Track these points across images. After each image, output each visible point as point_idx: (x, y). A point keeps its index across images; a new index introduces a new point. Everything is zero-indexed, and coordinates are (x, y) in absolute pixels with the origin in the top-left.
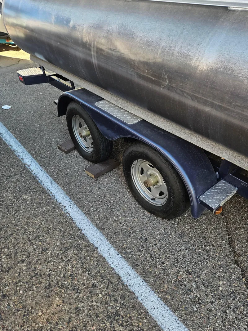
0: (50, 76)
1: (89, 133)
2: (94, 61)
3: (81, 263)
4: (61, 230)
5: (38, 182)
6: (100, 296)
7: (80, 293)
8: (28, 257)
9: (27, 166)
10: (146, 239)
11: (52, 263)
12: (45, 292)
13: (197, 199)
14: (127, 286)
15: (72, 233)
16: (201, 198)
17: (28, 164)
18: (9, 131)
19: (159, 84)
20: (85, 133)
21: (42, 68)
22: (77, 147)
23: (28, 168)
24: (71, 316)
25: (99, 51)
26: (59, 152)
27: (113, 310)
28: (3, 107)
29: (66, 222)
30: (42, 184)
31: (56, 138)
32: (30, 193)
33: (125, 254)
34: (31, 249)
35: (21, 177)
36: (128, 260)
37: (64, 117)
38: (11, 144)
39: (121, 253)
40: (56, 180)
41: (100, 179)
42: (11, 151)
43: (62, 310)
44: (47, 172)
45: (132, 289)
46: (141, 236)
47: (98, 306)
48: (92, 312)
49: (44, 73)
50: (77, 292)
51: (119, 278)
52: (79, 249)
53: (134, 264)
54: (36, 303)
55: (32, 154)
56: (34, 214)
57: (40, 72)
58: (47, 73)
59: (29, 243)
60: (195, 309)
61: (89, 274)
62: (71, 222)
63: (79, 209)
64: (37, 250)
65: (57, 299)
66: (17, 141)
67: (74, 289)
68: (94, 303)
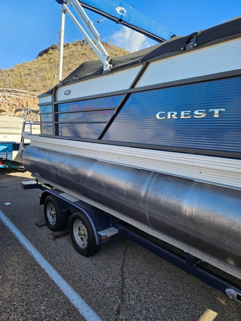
0: (40, 185)
1: (55, 213)
2: (59, 175)
3: (34, 275)
4: (26, 262)
5: (18, 241)
6: (40, 288)
7: (29, 287)
8: (4, 273)
9: (13, 233)
10: (75, 266)
11: (17, 276)
12: (11, 286)
13: (97, 233)
14: (56, 285)
15: (32, 263)
16: (99, 233)
17: (14, 232)
18: (6, 217)
19: (79, 182)
20: (53, 213)
21: (37, 180)
22: (47, 223)
23: (14, 234)
24: (22, 295)
25: (61, 171)
26: (35, 227)
27: (46, 293)
28: (5, 204)
29: (30, 259)
30: (20, 242)
31: (35, 220)
32: (12, 246)
33: (60, 272)
34: (7, 270)
35: (8, 239)
36: (60, 274)
37: (43, 206)
38: (6, 223)
39: (58, 272)
40: (30, 240)
41: (57, 240)
42: (5, 226)
43: (18, 293)
44: (25, 236)
45: (59, 286)
46: (72, 265)
47: (38, 292)
48: (34, 294)
49: (37, 183)
50: (28, 286)
51: (53, 281)
52: (34, 270)
53: (64, 276)
54: (5, 290)
55: (18, 228)
56: (12, 255)
57: (35, 182)
58: (39, 183)
59: (6, 267)
60: (90, 293)
61: (37, 280)
62: (33, 259)
63: (39, 253)
64: (10, 270)
65: (16, 289)
66: (10, 221)
67: (26, 285)
68: (36, 291)
